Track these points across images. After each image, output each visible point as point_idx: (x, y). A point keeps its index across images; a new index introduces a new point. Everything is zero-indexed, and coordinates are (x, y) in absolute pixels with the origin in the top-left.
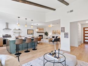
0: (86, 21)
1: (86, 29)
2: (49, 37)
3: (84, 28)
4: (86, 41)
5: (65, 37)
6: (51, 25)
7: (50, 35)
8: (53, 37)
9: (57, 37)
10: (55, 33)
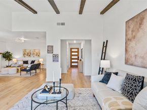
0: (73, 40)
1: (73, 50)
2: (16, 63)
3: (71, 49)
4: (73, 64)
5: (53, 61)
6: (23, 39)
7: (18, 57)
8: (26, 62)
9: (33, 62)
10: (29, 55)
